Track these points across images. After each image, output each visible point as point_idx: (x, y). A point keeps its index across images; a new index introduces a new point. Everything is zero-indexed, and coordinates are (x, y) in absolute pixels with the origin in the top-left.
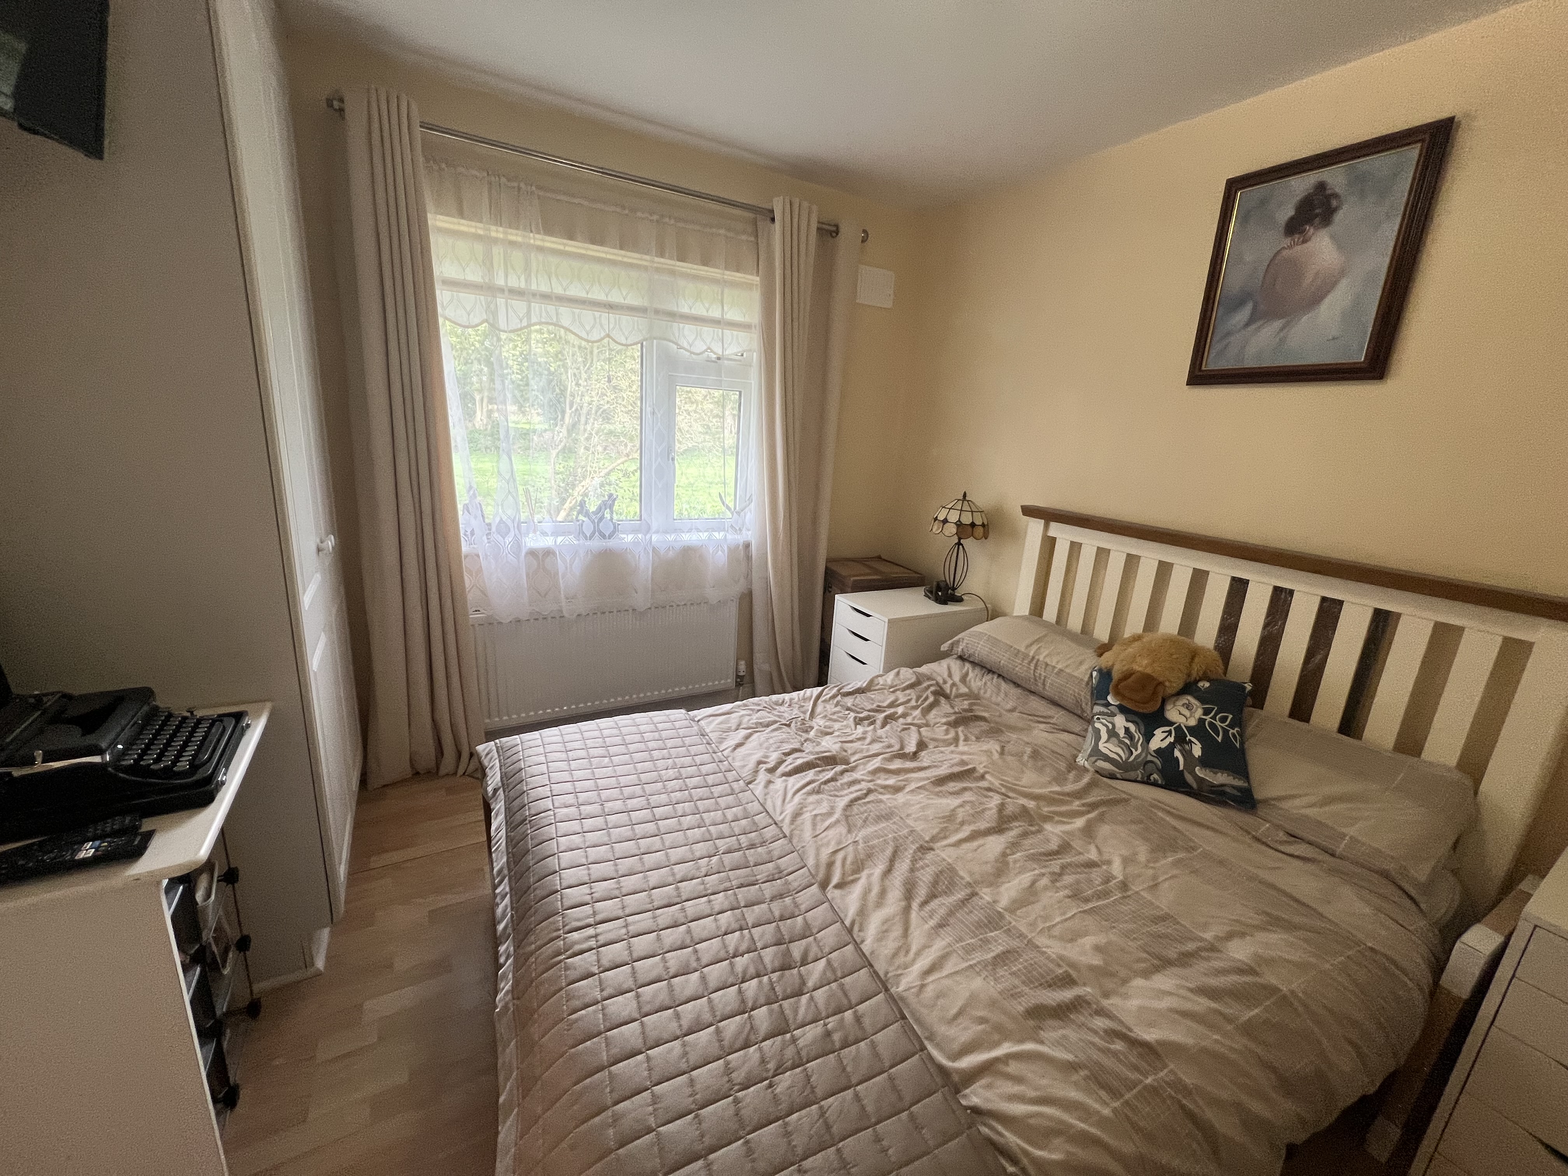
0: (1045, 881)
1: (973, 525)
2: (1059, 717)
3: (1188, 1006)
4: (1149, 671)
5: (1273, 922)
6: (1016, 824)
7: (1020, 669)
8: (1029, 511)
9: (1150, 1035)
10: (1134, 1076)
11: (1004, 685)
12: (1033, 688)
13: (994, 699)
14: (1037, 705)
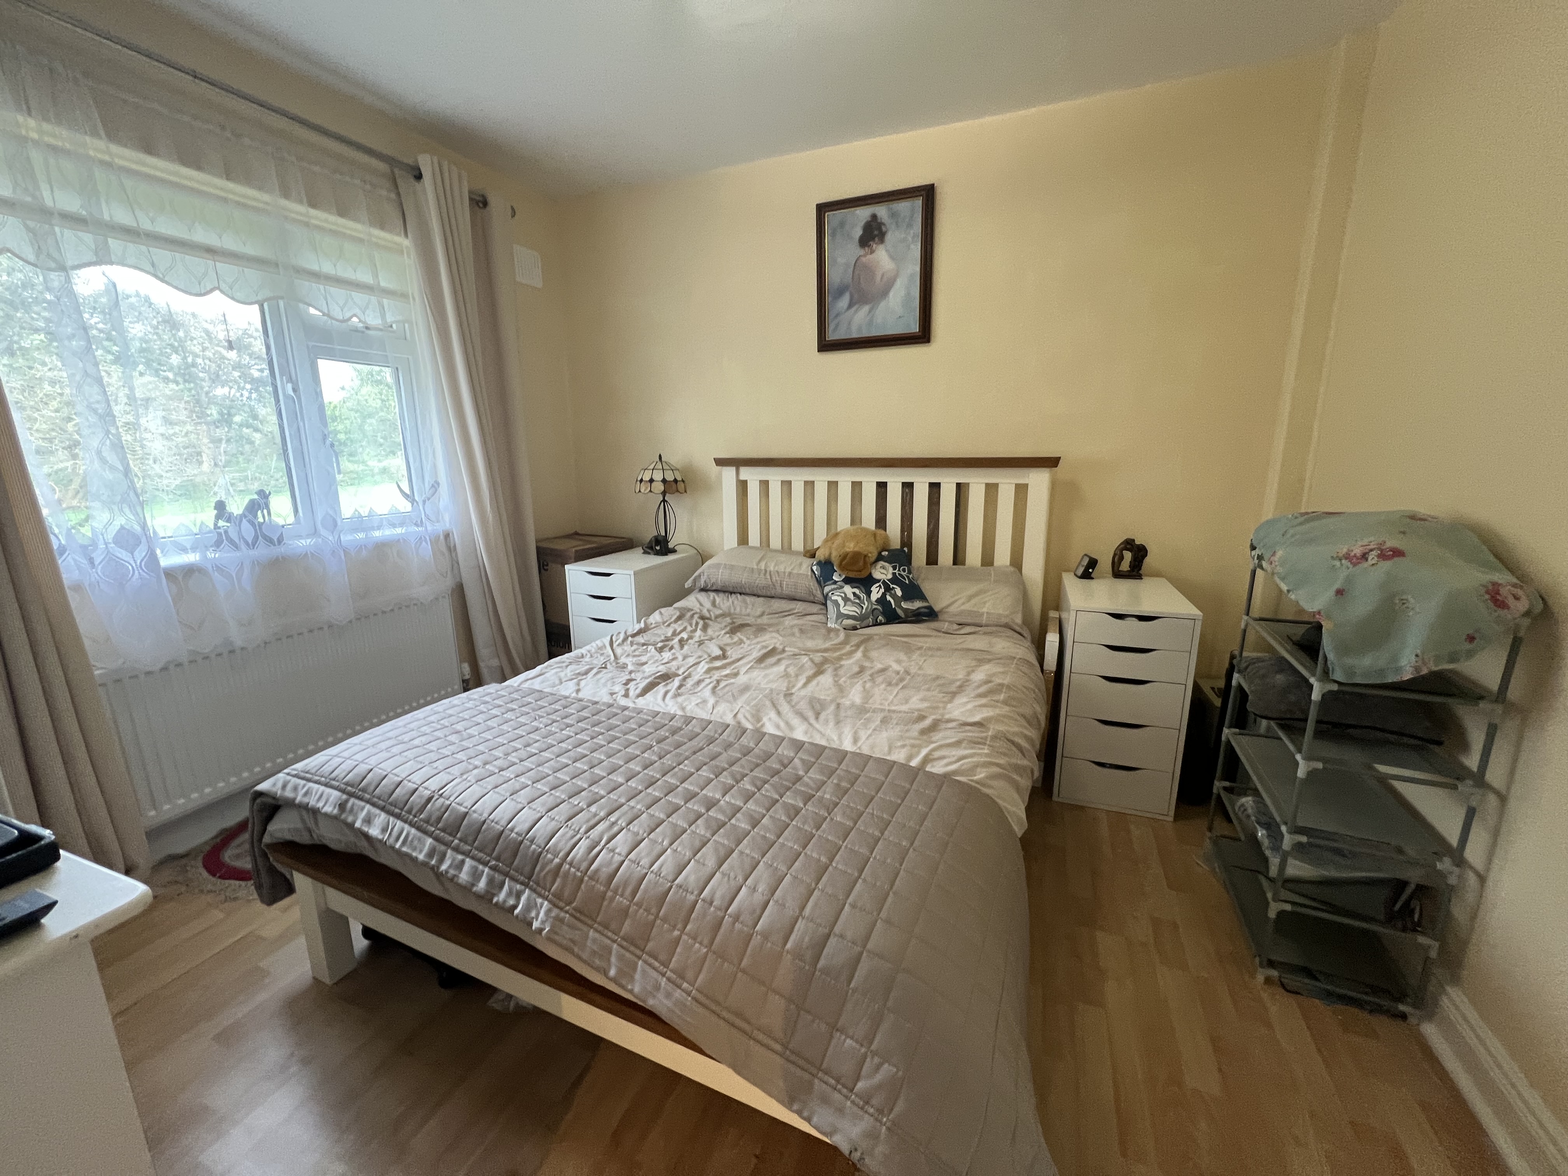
0: (868, 685)
1: (676, 481)
2: (799, 607)
3: (977, 703)
4: (856, 549)
5: (981, 662)
6: (826, 666)
7: (761, 581)
8: (721, 462)
9: (977, 718)
10: (984, 734)
11: (749, 599)
12: (773, 593)
13: (744, 612)
14: (778, 605)
